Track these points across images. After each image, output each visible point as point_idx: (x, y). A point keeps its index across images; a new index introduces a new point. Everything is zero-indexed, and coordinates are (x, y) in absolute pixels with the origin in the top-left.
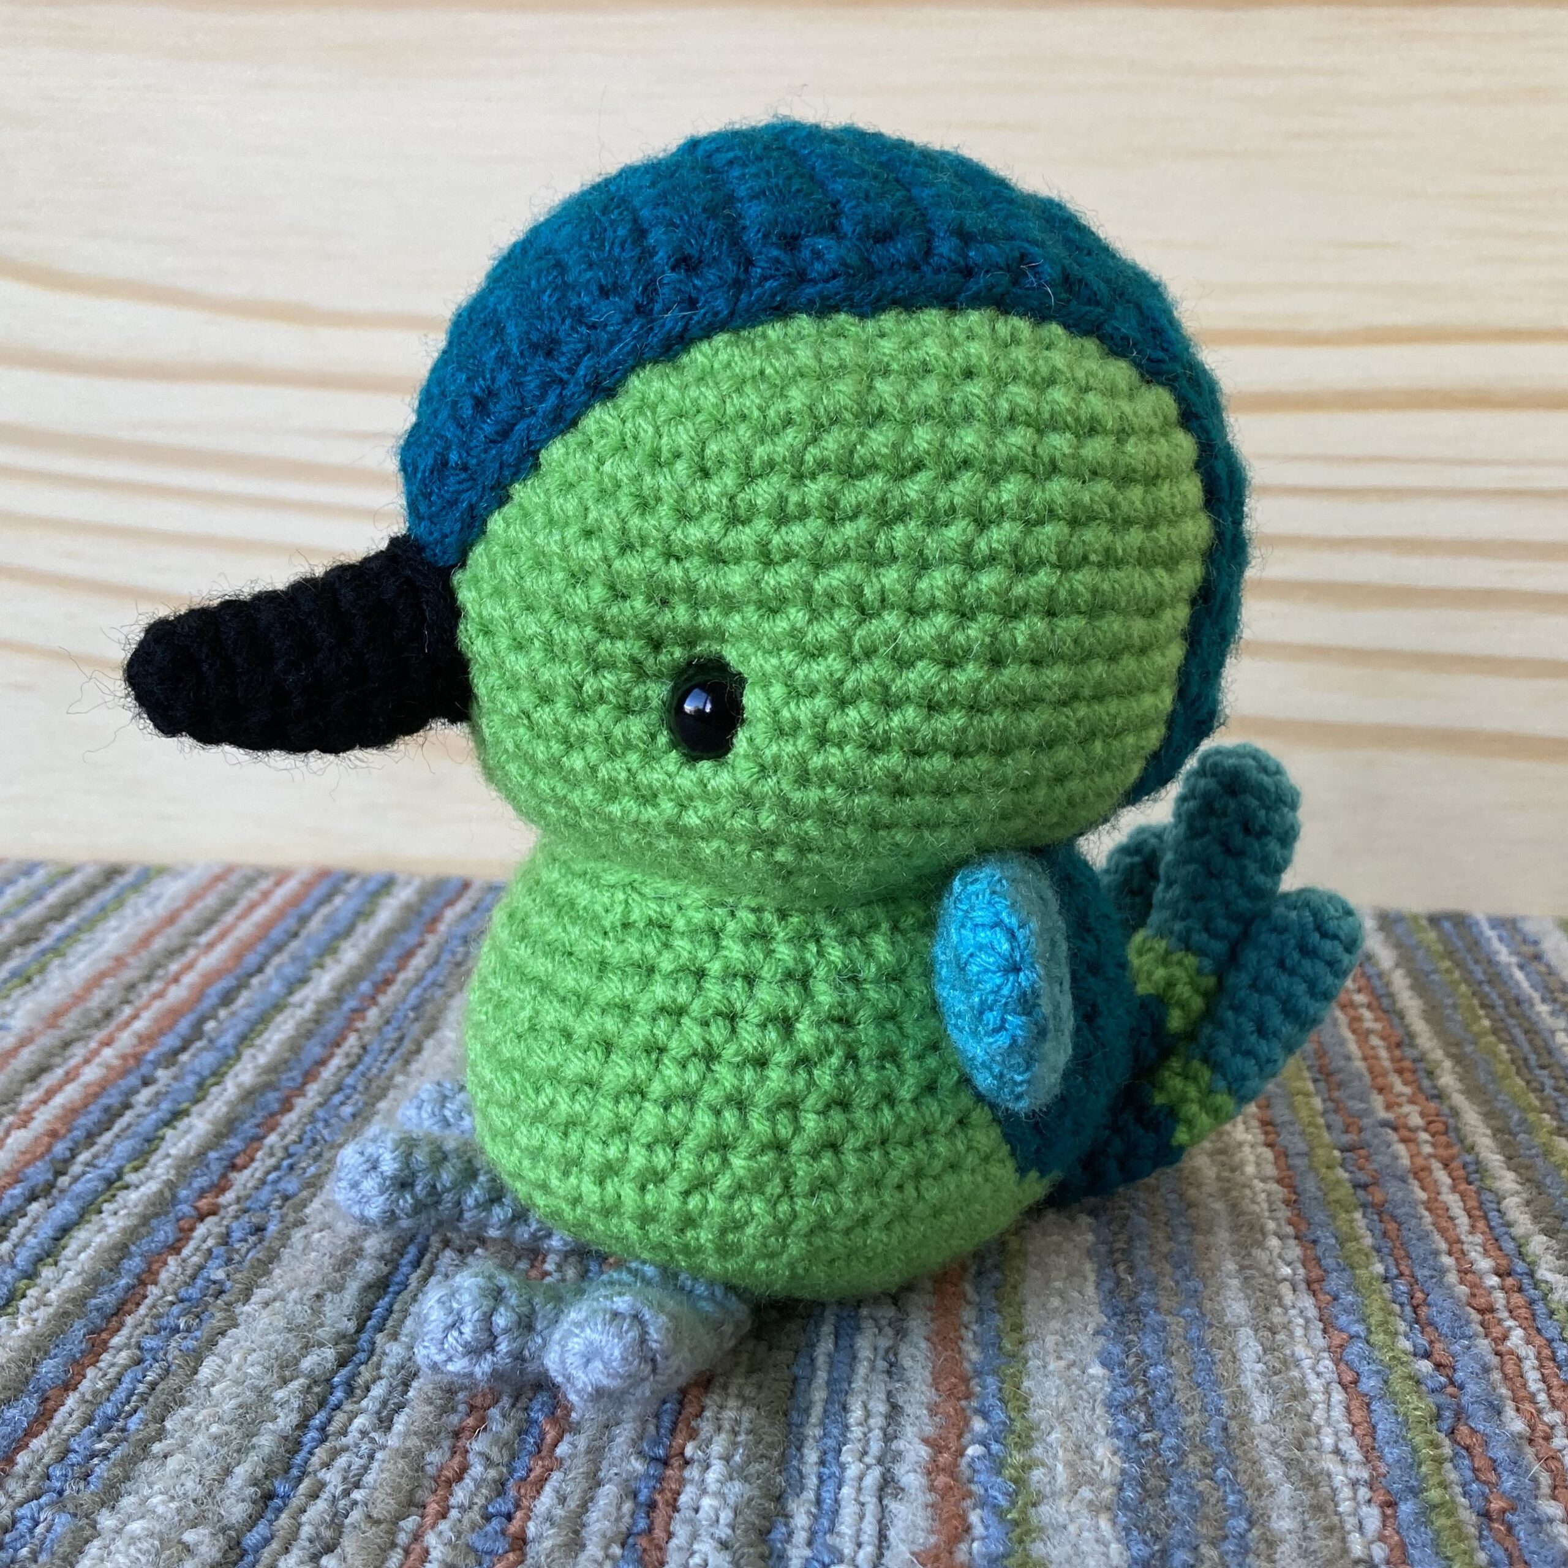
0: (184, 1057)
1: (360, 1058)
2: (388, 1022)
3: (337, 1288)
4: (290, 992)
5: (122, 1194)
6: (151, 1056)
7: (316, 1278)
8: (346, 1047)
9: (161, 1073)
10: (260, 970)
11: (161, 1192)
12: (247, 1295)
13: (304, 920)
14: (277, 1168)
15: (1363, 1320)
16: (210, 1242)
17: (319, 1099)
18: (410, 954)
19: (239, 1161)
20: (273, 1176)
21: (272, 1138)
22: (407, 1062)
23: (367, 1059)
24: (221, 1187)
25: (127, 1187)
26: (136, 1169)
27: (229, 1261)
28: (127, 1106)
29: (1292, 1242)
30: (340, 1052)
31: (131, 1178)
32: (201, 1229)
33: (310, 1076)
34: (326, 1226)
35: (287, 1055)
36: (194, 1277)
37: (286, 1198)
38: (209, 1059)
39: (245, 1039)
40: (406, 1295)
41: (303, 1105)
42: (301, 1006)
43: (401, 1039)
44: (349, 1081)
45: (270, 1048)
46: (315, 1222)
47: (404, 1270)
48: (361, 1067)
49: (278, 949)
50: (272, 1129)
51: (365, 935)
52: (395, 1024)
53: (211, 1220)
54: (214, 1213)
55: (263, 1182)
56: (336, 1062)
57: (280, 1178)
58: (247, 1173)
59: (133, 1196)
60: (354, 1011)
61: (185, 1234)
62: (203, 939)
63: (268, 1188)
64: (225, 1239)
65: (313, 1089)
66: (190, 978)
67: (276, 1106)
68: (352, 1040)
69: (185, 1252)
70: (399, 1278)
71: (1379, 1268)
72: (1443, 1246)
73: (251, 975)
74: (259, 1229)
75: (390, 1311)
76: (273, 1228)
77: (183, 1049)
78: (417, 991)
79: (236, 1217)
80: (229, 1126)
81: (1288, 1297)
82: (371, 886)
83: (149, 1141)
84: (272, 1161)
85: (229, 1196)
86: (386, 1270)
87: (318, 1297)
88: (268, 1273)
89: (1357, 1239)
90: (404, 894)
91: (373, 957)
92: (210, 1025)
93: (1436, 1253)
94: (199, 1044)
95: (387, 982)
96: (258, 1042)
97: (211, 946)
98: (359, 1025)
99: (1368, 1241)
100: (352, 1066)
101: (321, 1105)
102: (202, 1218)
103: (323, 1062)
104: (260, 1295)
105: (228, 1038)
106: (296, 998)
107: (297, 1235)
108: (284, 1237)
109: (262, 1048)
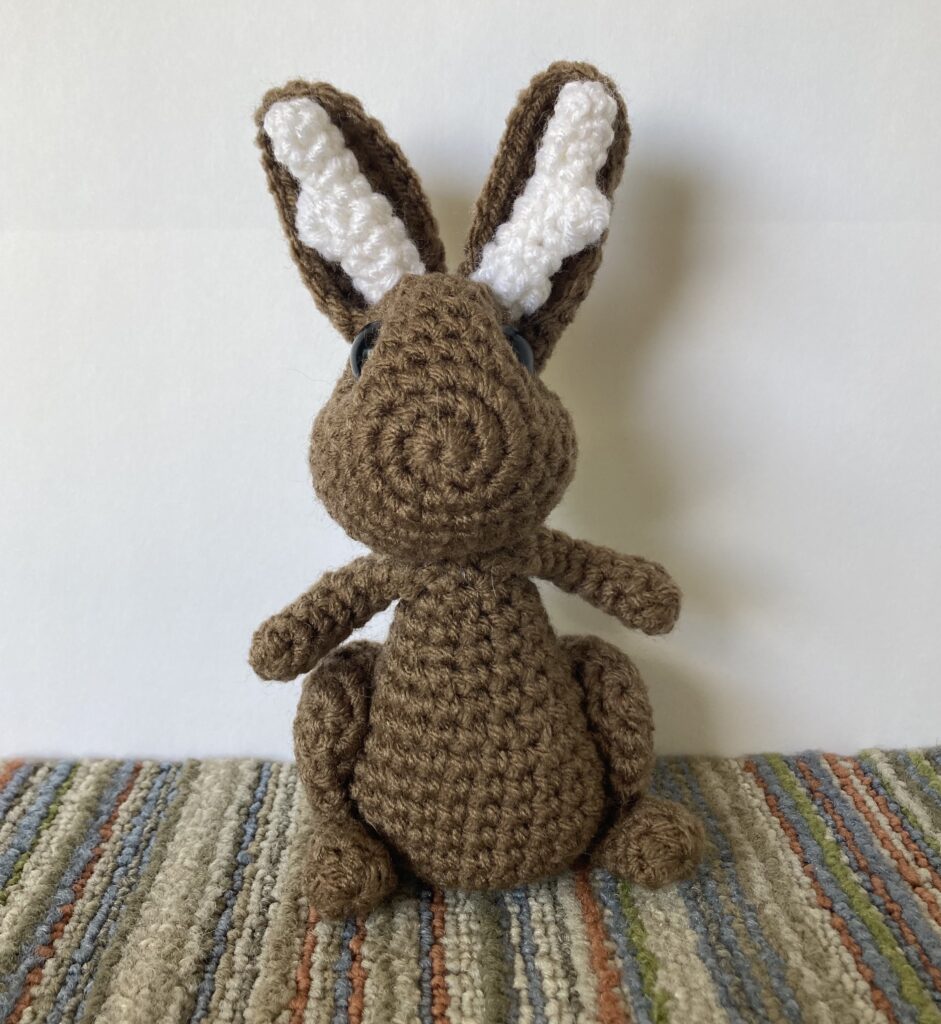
60: (30, 970)
78: (92, 928)
82: (55, 779)
90: (83, 789)
95: (66, 918)
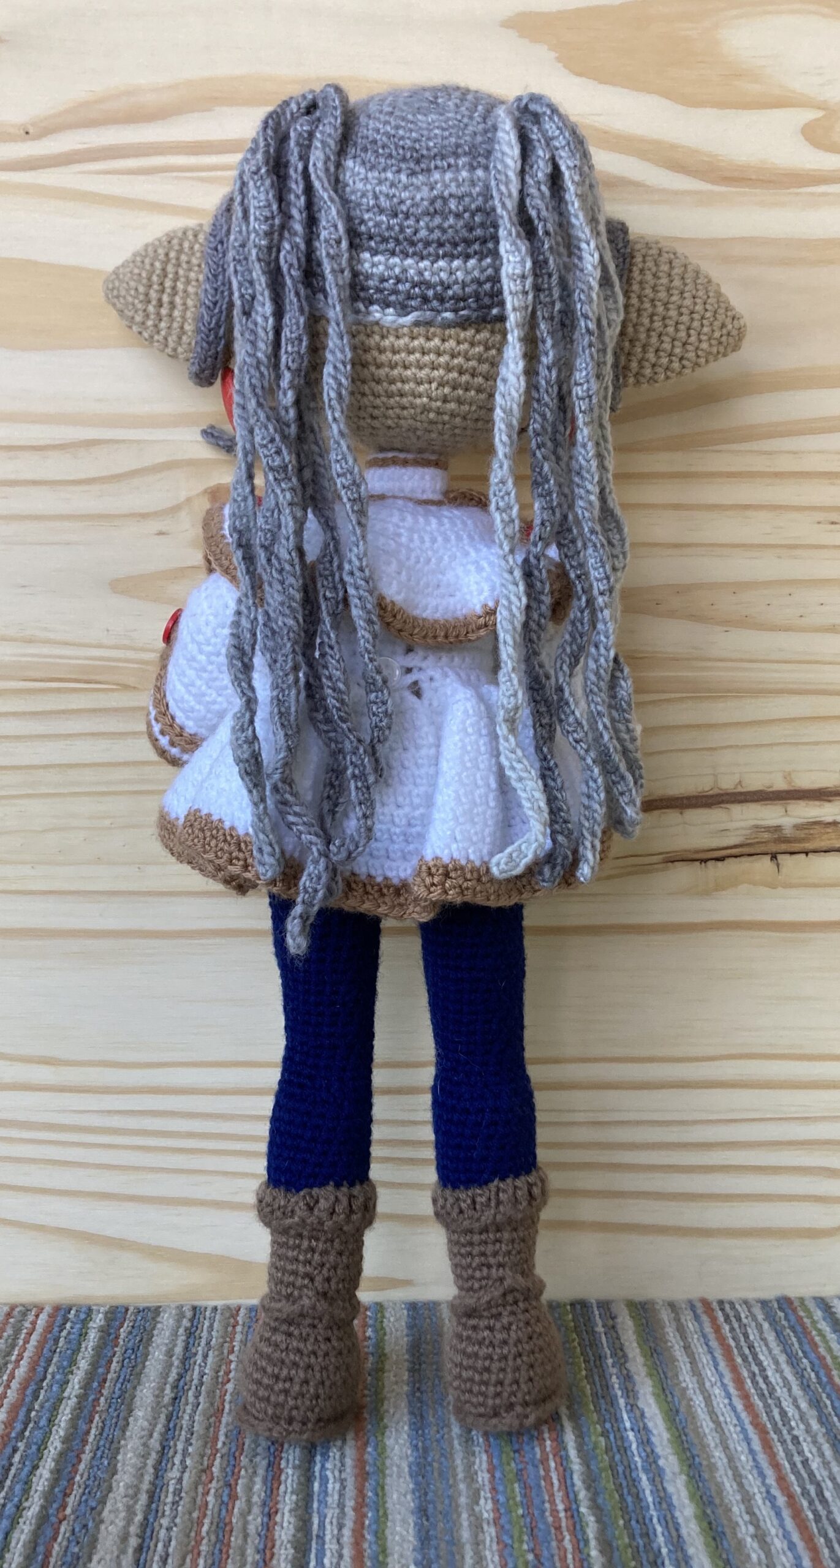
0: (27, 1434)
1: (103, 1429)
2: (110, 1407)
3: (123, 1551)
4: (63, 1391)
5: (24, 1512)
6: (13, 1435)
7: (115, 1548)
8: (95, 1421)
9: (19, 1444)
10: (45, 1378)
11: (40, 1512)
12: (90, 1560)
13: (56, 1341)
14: (84, 1494)
15: (512, 1537)
16: (67, 1535)
17: (91, 1455)
18: (110, 1362)
19: (68, 1491)
20: (84, 1498)
21: (78, 1478)
22: (124, 1432)
23: (107, 1429)
24: (64, 1506)
25: (24, 1509)
26: (27, 1499)
27: (78, 1543)
28: (11, 1465)
29: (490, 1502)
30: (94, 1425)
31: (26, 1504)
32: (62, 1529)
33: (85, 1442)
34: (112, 1523)
35: (72, 1430)
36: (66, 1551)
37: (92, 1509)
38: (38, 1434)
39: (51, 1421)
40: (151, 1553)
41: (86, 1457)
42: (69, 1398)
43: (118, 1416)
44: (102, 1443)
45: (63, 1424)
46: (107, 1520)
47: (148, 1540)
48: (105, 1435)
49: (49, 1361)
50: (76, 1473)
51: (86, 1348)
52: (113, 1407)
53: (65, 1523)
54: (64, 1519)
55: (80, 1502)
56: (93, 1431)
57: (86, 1501)
58: (72, 1496)
59: (30, 1514)
61: (57, 1532)
62: (13, 1358)
63: (83, 1504)
64: (73, 1532)
65: (88, 1448)
66: (15, 1384)
67: (75, 1461)
68: (97, 1417)
69: (59, 1539)
70: (146, 1545)
71: (520, 1512)
72: (547, 1498)
73: (43, 1380)
74: (85, 1526)
75: (146, 1561)
76: (90, 1524)
77: (25, 1429)
79: (74, 1521)
80: (57, 1473)
81: (485, 1527)
83: (26, 1483)
84: (81, 1491)
85: (68, 1511)
86: (140, 1541)
87: (118, 1557)
88: (95, 1547)
89: (514, 1498)
91: (94, 1365)
92: (33, 1414)
93: (543, 1502)
94: (31, 1425)
96: (56, 1422)
97: (18, 1361)
98: (98, 1409)
99: (518, 1499)
100: (101, 1434)
101: (93, 1458)
102: (60, 1522)
103: (88, 1432)
104: (95, 1558)
105: (43, 1422)
106: (66, 1394)
107: (103, 1527)
108: (97, 1527)
109: (59, 1426)
